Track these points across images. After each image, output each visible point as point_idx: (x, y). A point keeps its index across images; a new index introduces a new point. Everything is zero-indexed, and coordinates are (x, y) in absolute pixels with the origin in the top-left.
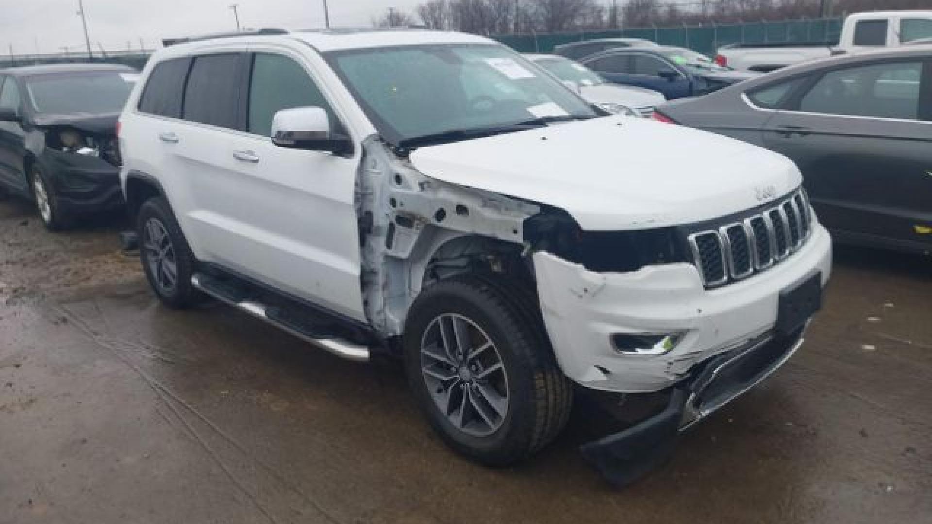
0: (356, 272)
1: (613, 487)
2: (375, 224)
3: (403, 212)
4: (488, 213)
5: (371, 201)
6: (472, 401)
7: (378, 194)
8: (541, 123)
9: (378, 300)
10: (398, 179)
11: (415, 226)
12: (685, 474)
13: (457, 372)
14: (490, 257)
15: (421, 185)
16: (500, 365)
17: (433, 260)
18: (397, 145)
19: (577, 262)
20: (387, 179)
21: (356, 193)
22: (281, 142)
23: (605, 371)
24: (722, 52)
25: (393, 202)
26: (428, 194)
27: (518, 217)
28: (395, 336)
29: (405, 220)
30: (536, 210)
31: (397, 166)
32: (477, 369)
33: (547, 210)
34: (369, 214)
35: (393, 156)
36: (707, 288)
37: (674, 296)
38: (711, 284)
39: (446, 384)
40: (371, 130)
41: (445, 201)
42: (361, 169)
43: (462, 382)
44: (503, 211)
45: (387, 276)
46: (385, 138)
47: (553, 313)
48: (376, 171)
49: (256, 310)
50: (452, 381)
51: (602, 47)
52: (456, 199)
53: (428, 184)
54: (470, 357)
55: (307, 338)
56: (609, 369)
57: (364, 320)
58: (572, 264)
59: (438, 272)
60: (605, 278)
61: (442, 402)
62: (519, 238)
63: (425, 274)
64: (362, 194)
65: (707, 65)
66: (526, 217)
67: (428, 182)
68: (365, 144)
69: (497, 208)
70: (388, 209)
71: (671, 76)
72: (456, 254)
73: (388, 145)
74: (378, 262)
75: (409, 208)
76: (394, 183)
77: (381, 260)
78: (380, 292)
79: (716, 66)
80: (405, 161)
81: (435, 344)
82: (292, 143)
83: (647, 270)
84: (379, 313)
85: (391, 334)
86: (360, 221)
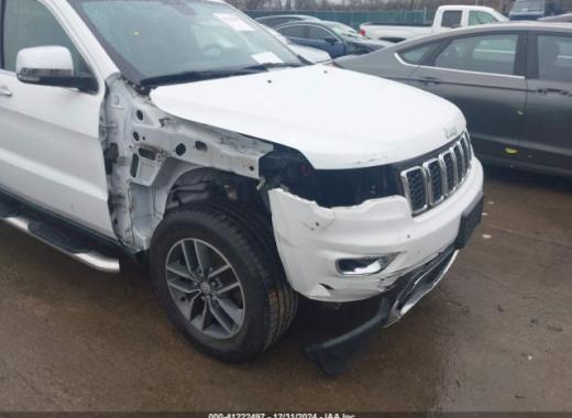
0: (105, 198)
1: (331, 377)
2: (121, 154)
3: (145, 146)
4: (226, 150)
5: (116, 134)
6: (212, 311)
7: (121, 127)
8: (263, 68)
9: (126, 220)
10: (140, 115)
11: (157, 158)
12: (383, 356)
13: (199, 286)
14: (226, 187)
15: (161, 121)
16: (238, 284)
17: (175, 187)
18: (139, 84)
19: (310, 199)
20: (129, 116)
21: (100, 127)
22: (25, 79)
23: (328, 287)
24: (362, 27)
25: (136, 136)
26: (169, 130)
27: (254, 154)
28: (142, 251)
29: (148, 152)
30: (271, 148)
31: (139, 103)
32: (217, 285)
33: (279, 148)
34: (115, 146)
35: (135, 93)
36: (414, 215)
37: (390, 225)
38: (417, 212)
39: (189, 296)
40: (114, 69)
41: (184, 137)
42: (105, 105)
43: (203, 294)
44: (240, 147)
45: (133, 200)
46: (127, 76)
47: (286, 241)
48: (119, 106)
49: (20, 223)
50: (194, 294)
51: (286, 20)
52: (195, 136)
53: (166, 120)
54: (211, 275)
55: (65, 252)
56: (332, 286)
57: (114, 237)
58: (306, 201)
59: (180, 195)
60: (334, 213)
61: (186, 309)
62: (255, 174)
63: (168, 198)
64: (107, 128)
65: (355, 35)
66: (262, 155)
67: (167, 119)
68: (108, 82)
69: (234, 146)
70: (131, 141)
71: (332, 41)
72: (194, 181)
73: (130, 83)
74: (124, 188)
75: (150, 141)
76: (136, 118)
77: (128, 186)
78: (128, 214)
79: (360, 36)
80: (146, 99)
81: (178, 262)
82: (37, 79)
83: (369, 204)
84: (128, 231)
85: (138, 250)
86: (105, 153)
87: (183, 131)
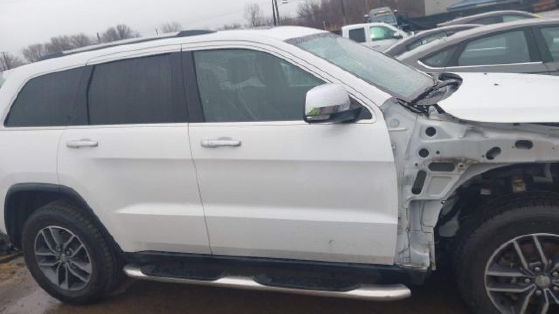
87: (492, 135)
